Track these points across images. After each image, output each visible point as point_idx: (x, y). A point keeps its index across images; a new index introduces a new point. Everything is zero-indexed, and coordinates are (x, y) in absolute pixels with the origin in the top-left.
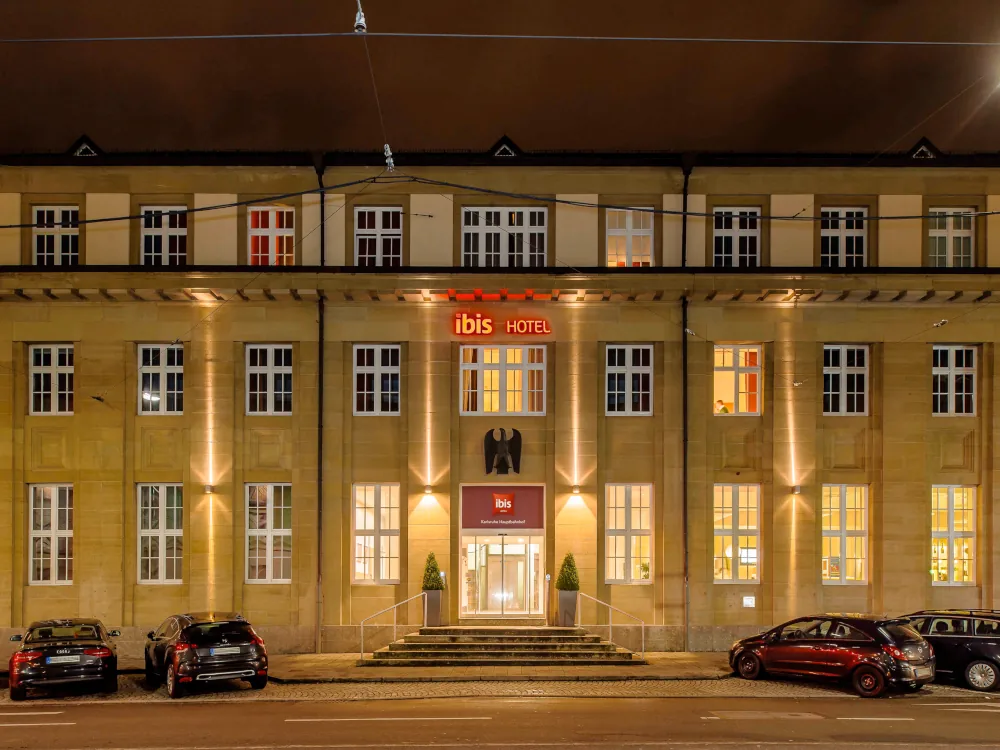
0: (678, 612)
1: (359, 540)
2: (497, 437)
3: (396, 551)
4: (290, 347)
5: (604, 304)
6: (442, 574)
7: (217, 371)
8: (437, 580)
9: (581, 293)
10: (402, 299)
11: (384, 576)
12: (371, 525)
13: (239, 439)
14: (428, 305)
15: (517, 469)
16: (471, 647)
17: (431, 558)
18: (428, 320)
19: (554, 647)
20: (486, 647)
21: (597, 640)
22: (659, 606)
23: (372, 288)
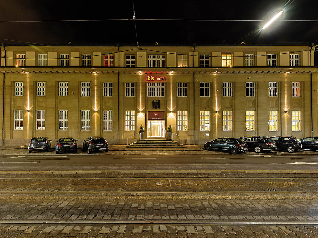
0: (193, 137)
1: (126, 122)
2: (155, 101)
3: (134, 124)
4: (112, 83)
5: (177, 74)
6: (144, 129)
7: (97, 88)
8: (143, 130)
9: (172, 72)
10: (135, 73)
11: (131, 129)
12: (129, 119)
13: (102, 101)
14: (141, 74)
15: (159, 108)
16: (150, 144)
17: (141, 126)
18: (141, 77)
19: (167, 144)
20: (153, 144)
21: (176, 142)
22: (189, 135)
23: (129, 71)
